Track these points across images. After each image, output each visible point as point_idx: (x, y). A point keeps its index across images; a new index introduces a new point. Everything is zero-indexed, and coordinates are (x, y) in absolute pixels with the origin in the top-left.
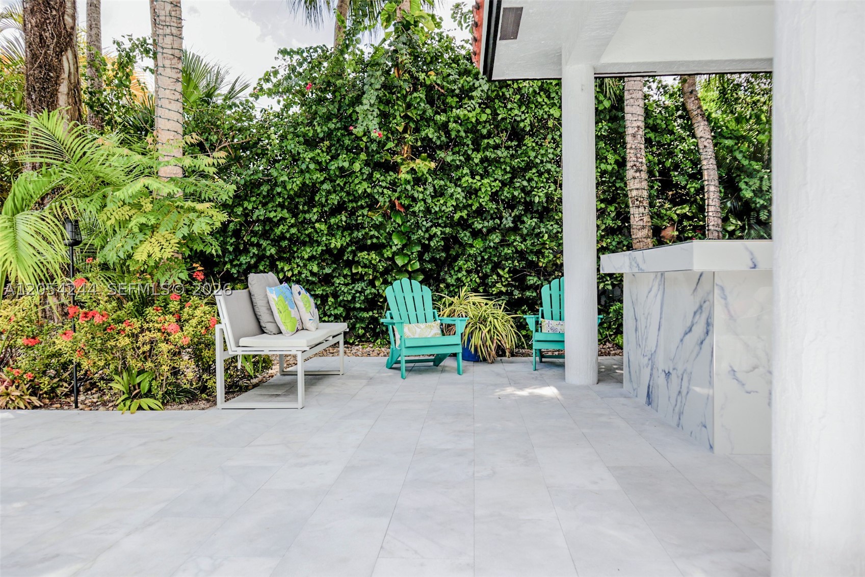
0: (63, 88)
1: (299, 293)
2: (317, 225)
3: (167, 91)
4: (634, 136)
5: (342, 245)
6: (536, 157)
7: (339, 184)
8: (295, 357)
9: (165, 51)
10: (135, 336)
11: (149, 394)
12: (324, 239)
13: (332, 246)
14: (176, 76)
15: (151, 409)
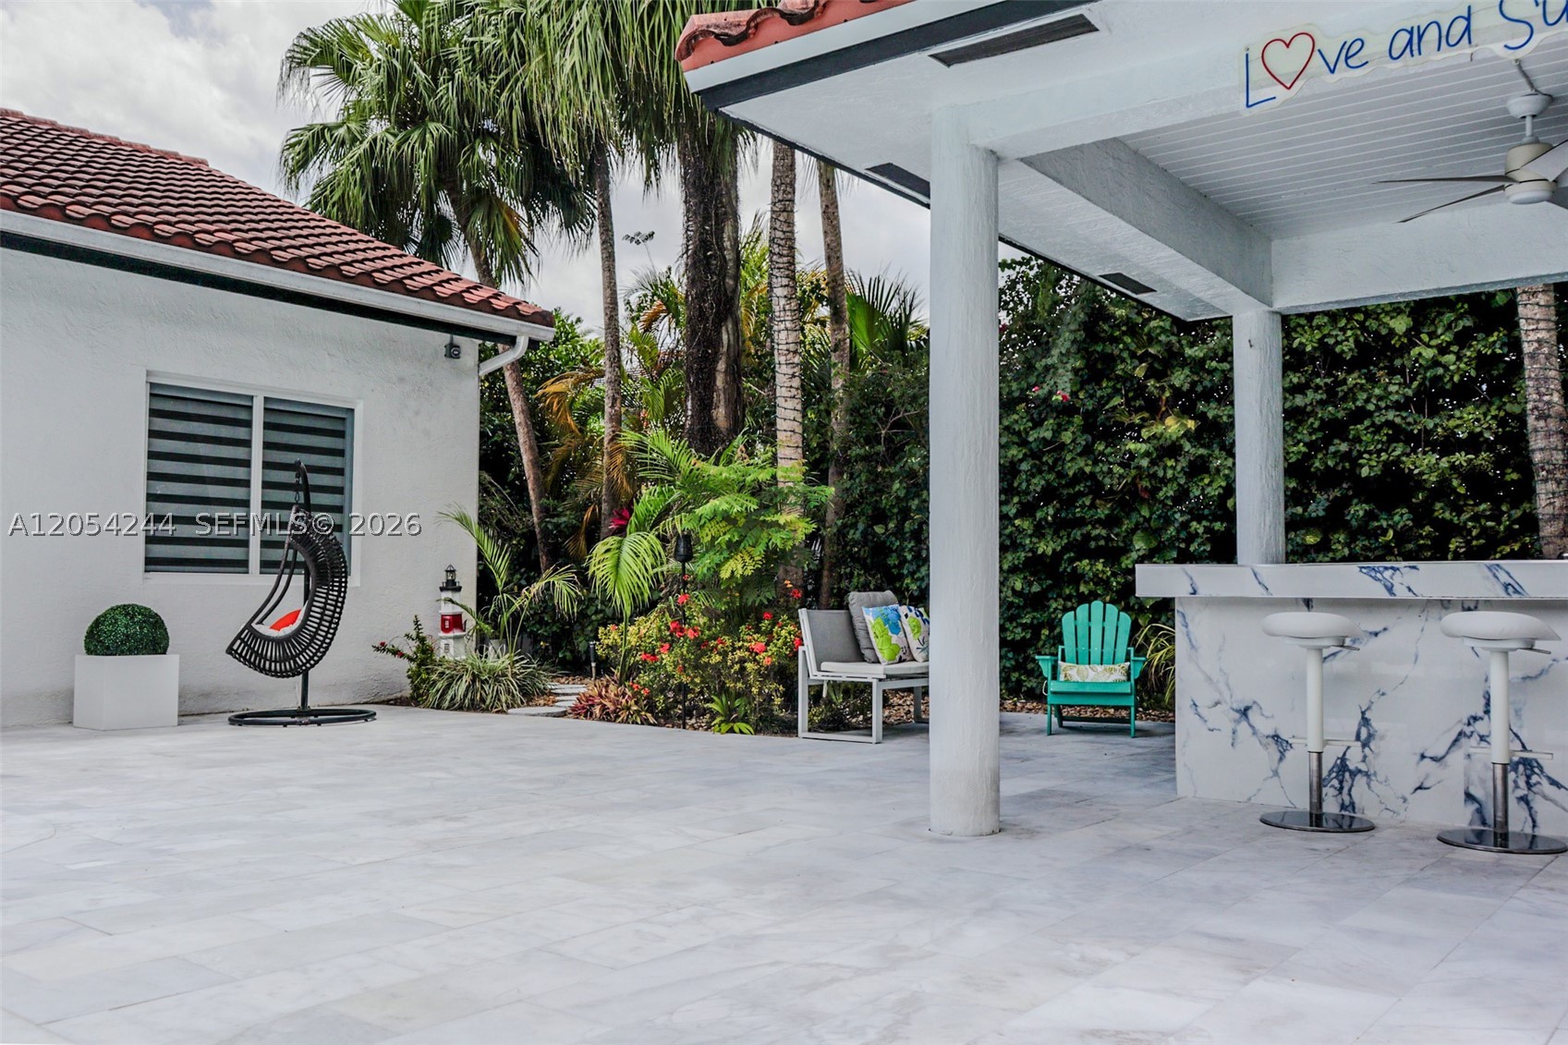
0: (721, 366)
1: (906, 616)
2: (1017, 522)
3: (783, 389)
4: (1533, 356)
5: (1054, 550)
6: (1368, 401)
7: (1047, 463)
9: (780, 347)
10: (724, 654)
11: (745, 719)
12: (1028, 541)
13: (1040, 551)
14: (791, 372)
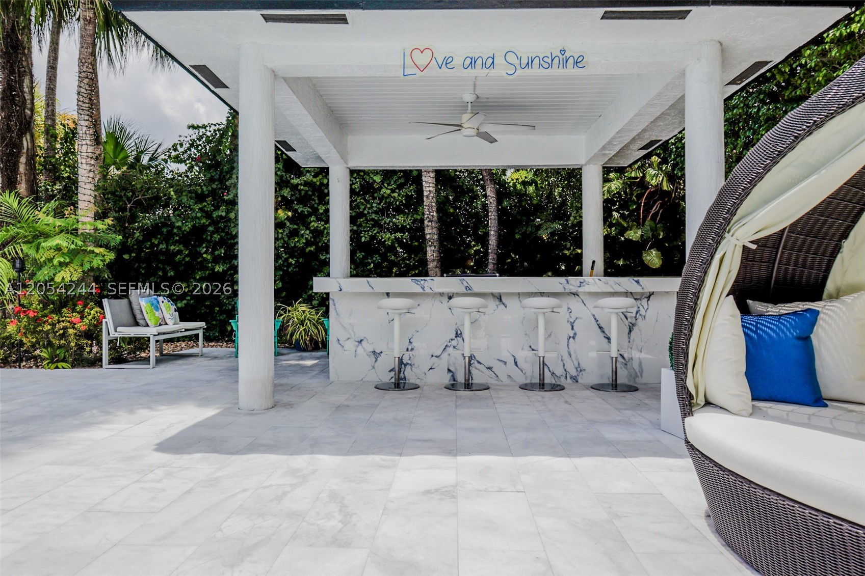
0: (23, 160)
1: (163, 302)
2: (205, 256)
3: (84, 178)
4: (427, 197)
5: (223, 269)
6: (364, 209)
7: (220, 227)
8: (149, 338)
9: (82, 154)
10: (54, 325)
11: (64, 360)
12: (210, 265)
13: (216, 270)
14: (89, 168)
15: (63, 368)
